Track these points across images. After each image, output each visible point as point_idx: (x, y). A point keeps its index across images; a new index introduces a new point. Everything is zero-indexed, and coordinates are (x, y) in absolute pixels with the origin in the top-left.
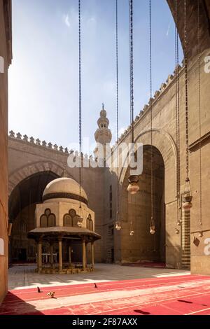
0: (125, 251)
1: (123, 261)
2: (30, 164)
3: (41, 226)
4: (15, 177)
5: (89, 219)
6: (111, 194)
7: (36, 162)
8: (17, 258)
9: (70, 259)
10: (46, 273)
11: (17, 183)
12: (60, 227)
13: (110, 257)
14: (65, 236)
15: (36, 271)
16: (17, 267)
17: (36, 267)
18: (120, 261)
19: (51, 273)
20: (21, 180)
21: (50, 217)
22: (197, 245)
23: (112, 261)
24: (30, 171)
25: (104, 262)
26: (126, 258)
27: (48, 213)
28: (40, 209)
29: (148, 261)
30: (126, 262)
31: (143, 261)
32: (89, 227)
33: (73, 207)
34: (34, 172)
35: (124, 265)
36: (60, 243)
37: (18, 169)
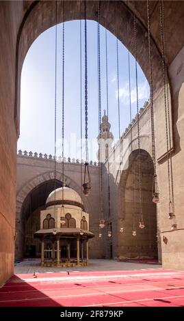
0: (123, 247)
1: (121, 258)
2: (39, 176)
3: (44, 228)
4: (27, 187)
5: (83, 220)
6: (109, 194)
7: (44, 173)
8: (28, 254)
9: (69, 255)
10: (47, 266)
11: (28, 192)
12: (58, 229)
13: (108, 253)
14: (62, 236)
15: (40, 265)
16: (26, 262)
17: (40, 262)
18: (118, 257)
19: (51, 266)
20: (31, 189)
21: (50, 221)
22: (166, 243)
23: (111, 257)
24: (39, 181)
25: (103, 258)
26: (124, 254)
27: (49, 217)
28: (43, 215)
29: (149, 258)
30: (124, 258)
31: (142, 257)
32: (83, 227)
33: (69, 211)
34: (42, 182)
35: (121, 261)
36: (58, 242)
37: (29, 181)
